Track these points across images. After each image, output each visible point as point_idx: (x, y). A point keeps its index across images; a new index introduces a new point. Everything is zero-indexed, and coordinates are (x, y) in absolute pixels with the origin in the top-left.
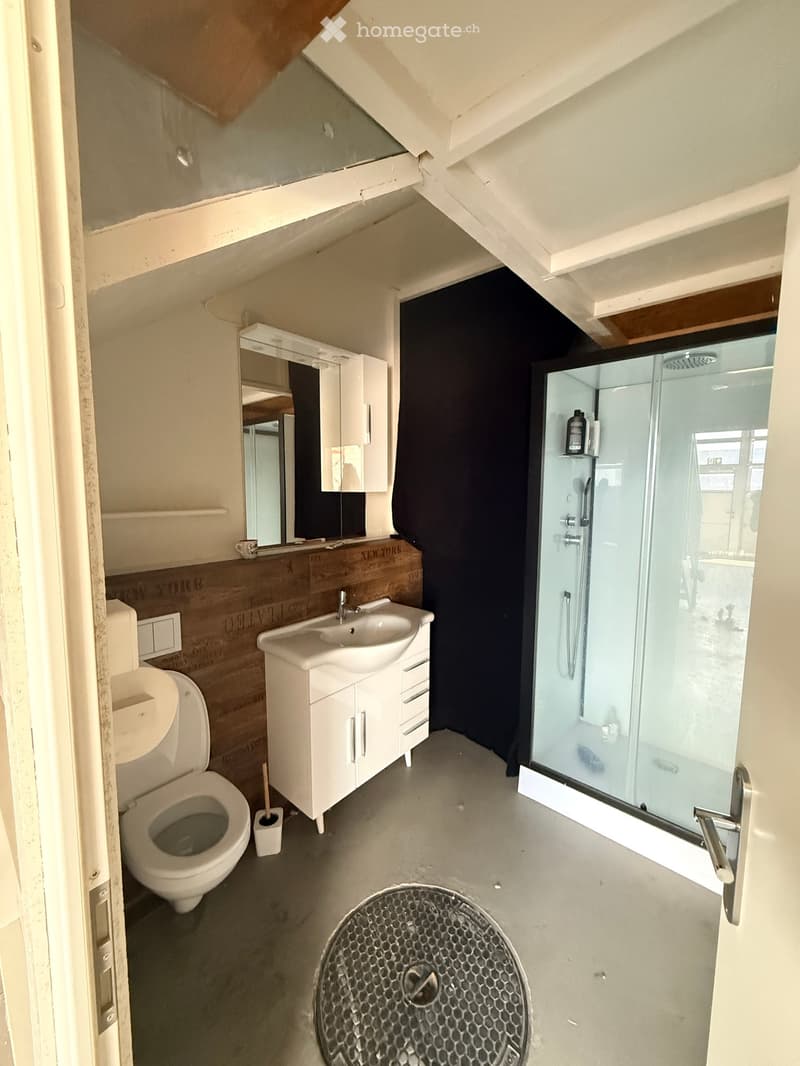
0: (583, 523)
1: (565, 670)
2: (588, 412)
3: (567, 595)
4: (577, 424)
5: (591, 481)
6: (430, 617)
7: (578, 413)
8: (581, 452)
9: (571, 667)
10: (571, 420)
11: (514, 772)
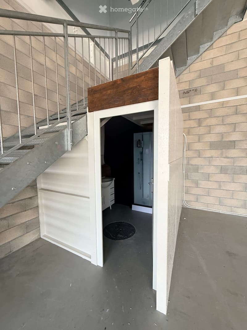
0: (141, 160)
1: (139, 188)
2: (141, 140)
3: (139, 173)
4: (139, 142)
5: (143, 152)
6: (114, 179)
7: (139, 140)
8: (140, 147)
9: (141, 187)
10: (138, 141)
11: (131, 207)
